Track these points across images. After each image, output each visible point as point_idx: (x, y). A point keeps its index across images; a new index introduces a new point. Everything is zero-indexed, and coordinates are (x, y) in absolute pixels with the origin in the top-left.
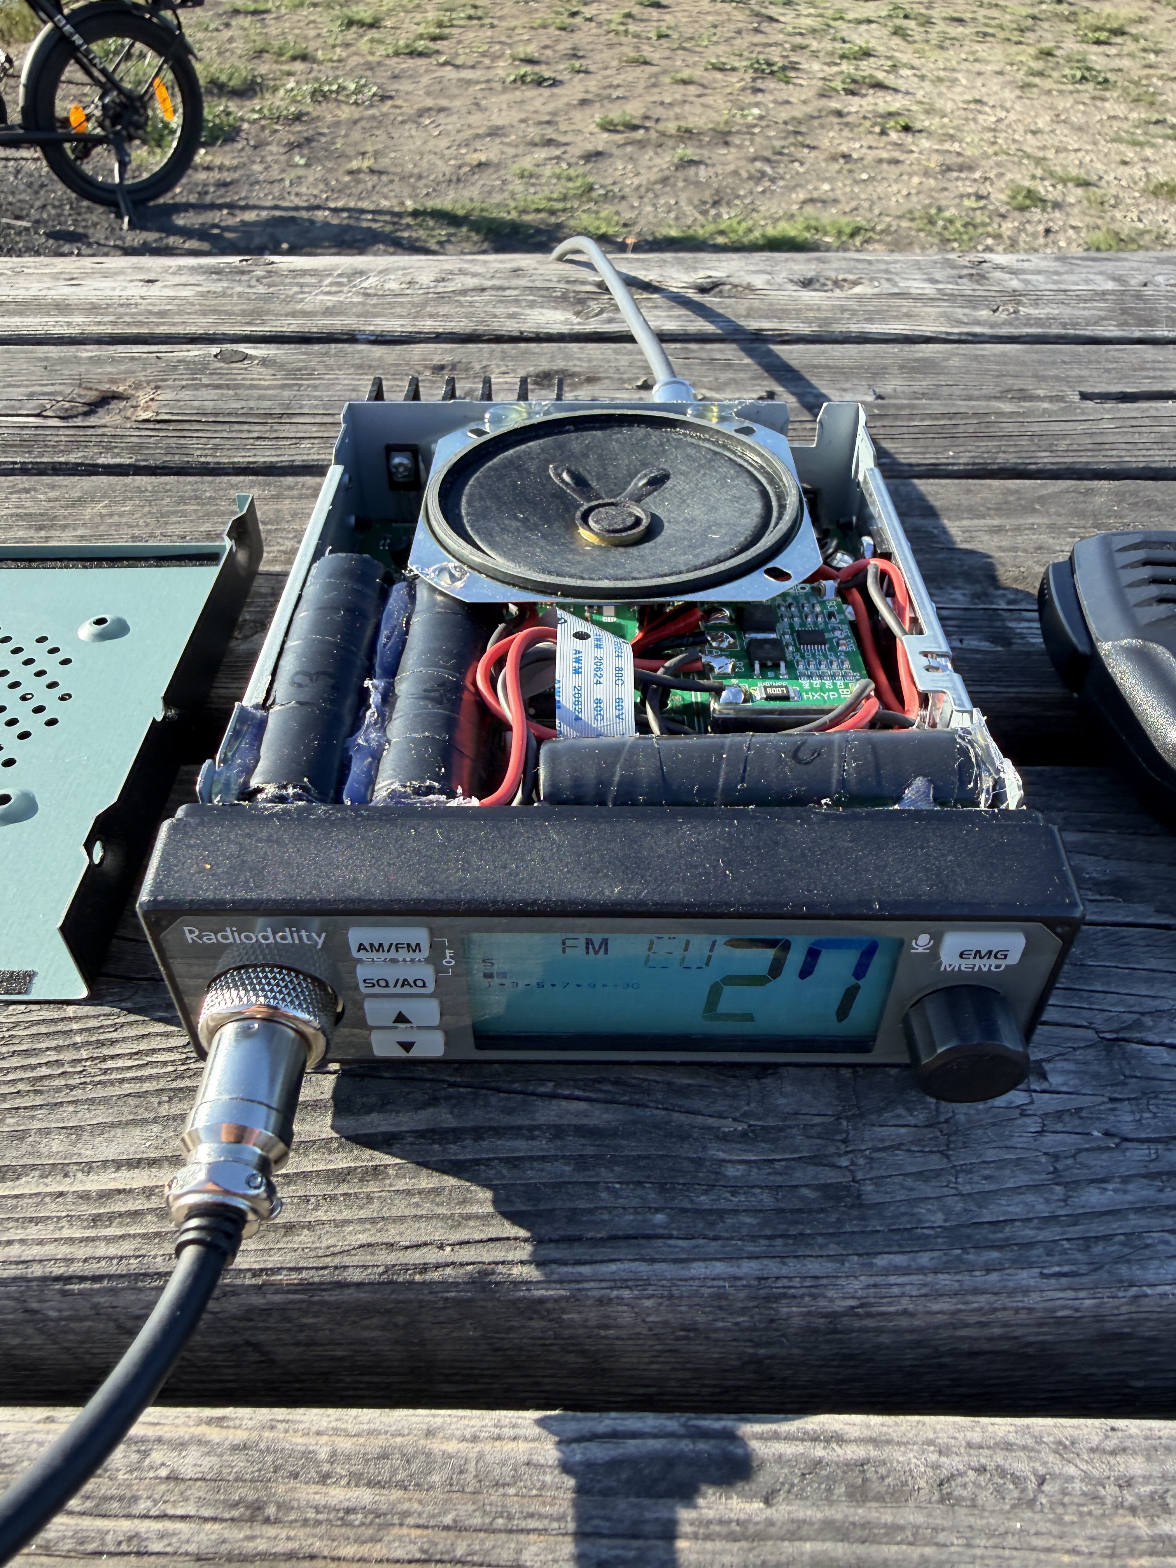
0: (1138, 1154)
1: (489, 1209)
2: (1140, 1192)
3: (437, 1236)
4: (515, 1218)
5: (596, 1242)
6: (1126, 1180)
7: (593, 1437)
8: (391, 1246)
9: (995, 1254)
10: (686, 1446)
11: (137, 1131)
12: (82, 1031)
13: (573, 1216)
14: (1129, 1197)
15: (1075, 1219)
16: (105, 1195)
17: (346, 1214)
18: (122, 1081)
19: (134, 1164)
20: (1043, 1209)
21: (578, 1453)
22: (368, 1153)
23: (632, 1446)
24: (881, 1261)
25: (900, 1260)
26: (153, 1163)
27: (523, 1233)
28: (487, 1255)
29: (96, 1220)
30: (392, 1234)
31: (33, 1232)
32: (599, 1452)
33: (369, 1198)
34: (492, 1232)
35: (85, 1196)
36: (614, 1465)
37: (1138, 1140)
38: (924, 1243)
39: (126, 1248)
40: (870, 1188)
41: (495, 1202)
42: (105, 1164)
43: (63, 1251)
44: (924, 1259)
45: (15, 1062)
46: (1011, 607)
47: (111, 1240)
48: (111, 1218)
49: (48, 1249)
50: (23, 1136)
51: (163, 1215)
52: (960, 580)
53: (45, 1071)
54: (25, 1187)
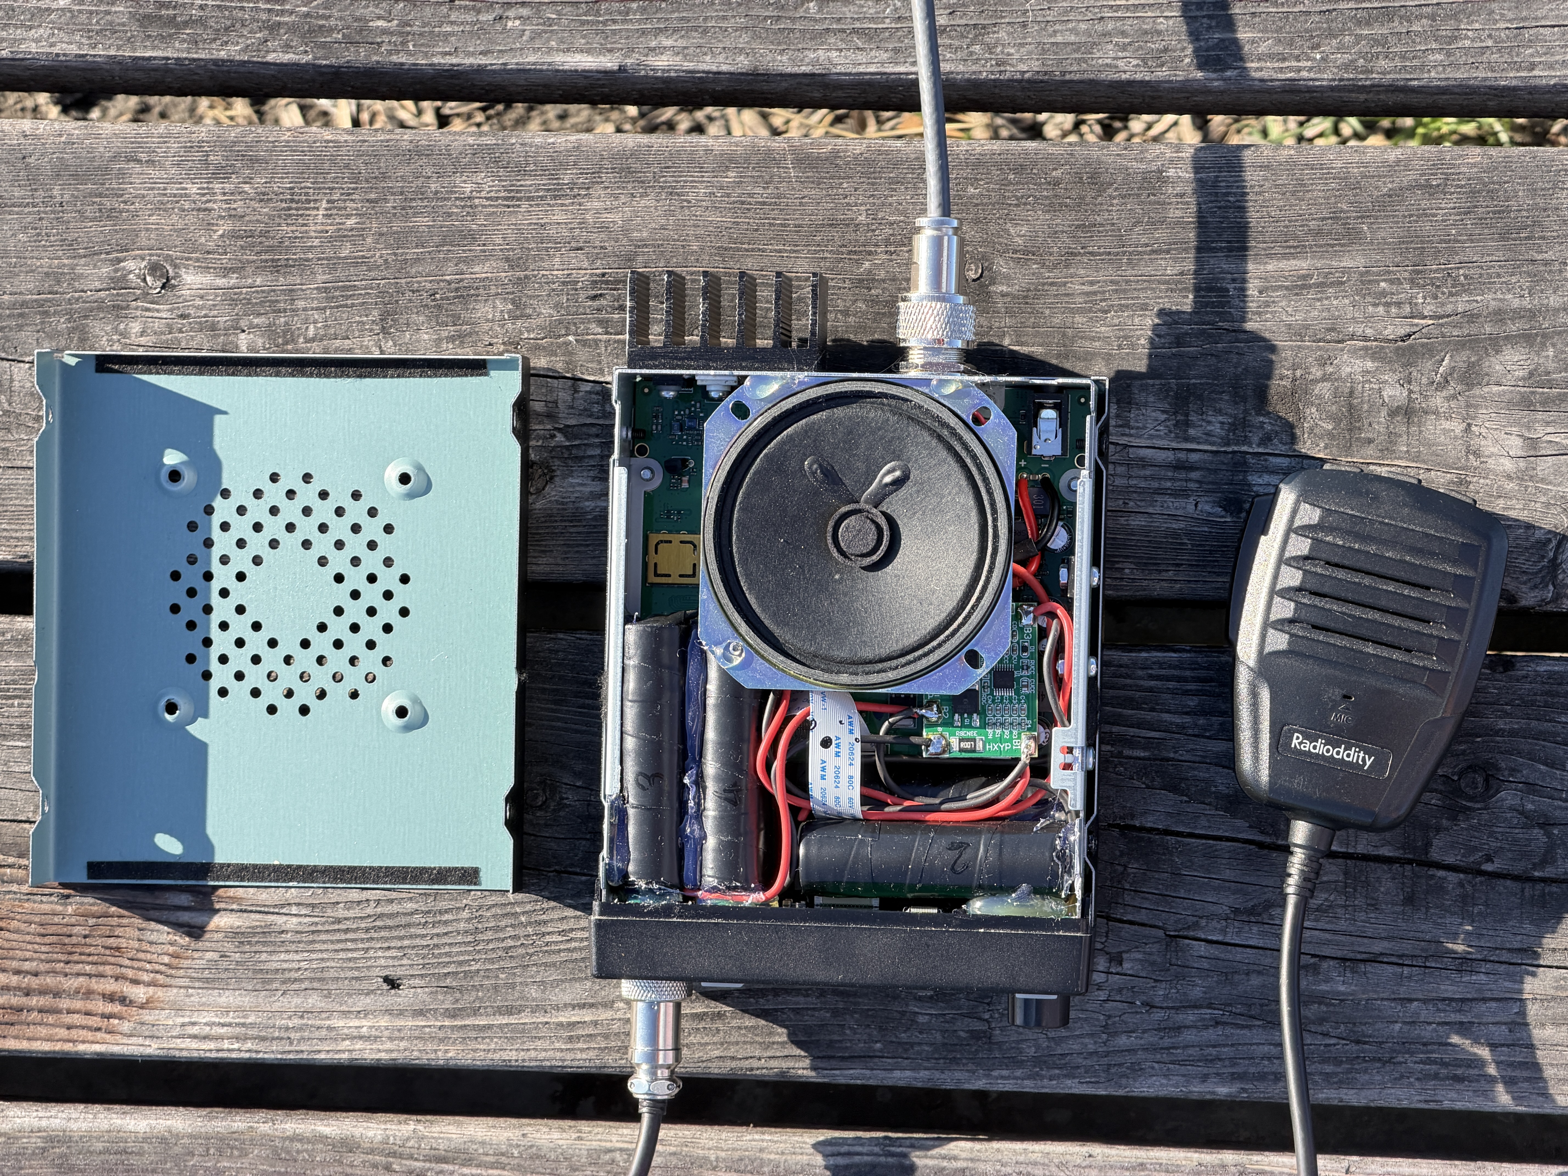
0: (1158, 1015)
1: (784, 1039)
2: (1150, 1038)
3: (756, 1053)
4: (799, 1044)
5: (843, 1059)
6: (1144, 1031)
7: (838, 1155)
8: (732, 1058)
9: (1057, 1071)
11: (577, 985)
12: (524, 913)
13: (832, 1044)
14: (1142, 1042)
15: (1107, 1054)
16: (572, 1025)
17: (706, 1039)
18: (560, 951)
19: (582, 1006)
20: (1091, 1047)
21: (831, 1162)
22: (713, 1004)
23: (857, 1159)
24: (995, 1073)
25: (1005, 1073)
26: (592, 1005)
27: (804, 1053)
28: (784, 1064)
29: (570, 1038)
30: (732, 1051)
31: (539, 1044)
32: (841, 1161)
34: (787, 1052)
35: (560, 1024)
36: (848, 1167)
37: (1161, 1008)
38: (1020, 1064)
39: (592, 1054)
40: (998, 1032)
41: (789, 1035)
42: (566, 1005)
43: (559, 1055)
44: (1019, 1073)
45: (489, 935)
46: (1260, 450)
47: (582, 1050)
48: (578, 1038)
49: (550, 1054)
50: (513, 986)
51: (606, 1037)
52: (1226, 397)
53: (510, 943)
54: (526, 1018)
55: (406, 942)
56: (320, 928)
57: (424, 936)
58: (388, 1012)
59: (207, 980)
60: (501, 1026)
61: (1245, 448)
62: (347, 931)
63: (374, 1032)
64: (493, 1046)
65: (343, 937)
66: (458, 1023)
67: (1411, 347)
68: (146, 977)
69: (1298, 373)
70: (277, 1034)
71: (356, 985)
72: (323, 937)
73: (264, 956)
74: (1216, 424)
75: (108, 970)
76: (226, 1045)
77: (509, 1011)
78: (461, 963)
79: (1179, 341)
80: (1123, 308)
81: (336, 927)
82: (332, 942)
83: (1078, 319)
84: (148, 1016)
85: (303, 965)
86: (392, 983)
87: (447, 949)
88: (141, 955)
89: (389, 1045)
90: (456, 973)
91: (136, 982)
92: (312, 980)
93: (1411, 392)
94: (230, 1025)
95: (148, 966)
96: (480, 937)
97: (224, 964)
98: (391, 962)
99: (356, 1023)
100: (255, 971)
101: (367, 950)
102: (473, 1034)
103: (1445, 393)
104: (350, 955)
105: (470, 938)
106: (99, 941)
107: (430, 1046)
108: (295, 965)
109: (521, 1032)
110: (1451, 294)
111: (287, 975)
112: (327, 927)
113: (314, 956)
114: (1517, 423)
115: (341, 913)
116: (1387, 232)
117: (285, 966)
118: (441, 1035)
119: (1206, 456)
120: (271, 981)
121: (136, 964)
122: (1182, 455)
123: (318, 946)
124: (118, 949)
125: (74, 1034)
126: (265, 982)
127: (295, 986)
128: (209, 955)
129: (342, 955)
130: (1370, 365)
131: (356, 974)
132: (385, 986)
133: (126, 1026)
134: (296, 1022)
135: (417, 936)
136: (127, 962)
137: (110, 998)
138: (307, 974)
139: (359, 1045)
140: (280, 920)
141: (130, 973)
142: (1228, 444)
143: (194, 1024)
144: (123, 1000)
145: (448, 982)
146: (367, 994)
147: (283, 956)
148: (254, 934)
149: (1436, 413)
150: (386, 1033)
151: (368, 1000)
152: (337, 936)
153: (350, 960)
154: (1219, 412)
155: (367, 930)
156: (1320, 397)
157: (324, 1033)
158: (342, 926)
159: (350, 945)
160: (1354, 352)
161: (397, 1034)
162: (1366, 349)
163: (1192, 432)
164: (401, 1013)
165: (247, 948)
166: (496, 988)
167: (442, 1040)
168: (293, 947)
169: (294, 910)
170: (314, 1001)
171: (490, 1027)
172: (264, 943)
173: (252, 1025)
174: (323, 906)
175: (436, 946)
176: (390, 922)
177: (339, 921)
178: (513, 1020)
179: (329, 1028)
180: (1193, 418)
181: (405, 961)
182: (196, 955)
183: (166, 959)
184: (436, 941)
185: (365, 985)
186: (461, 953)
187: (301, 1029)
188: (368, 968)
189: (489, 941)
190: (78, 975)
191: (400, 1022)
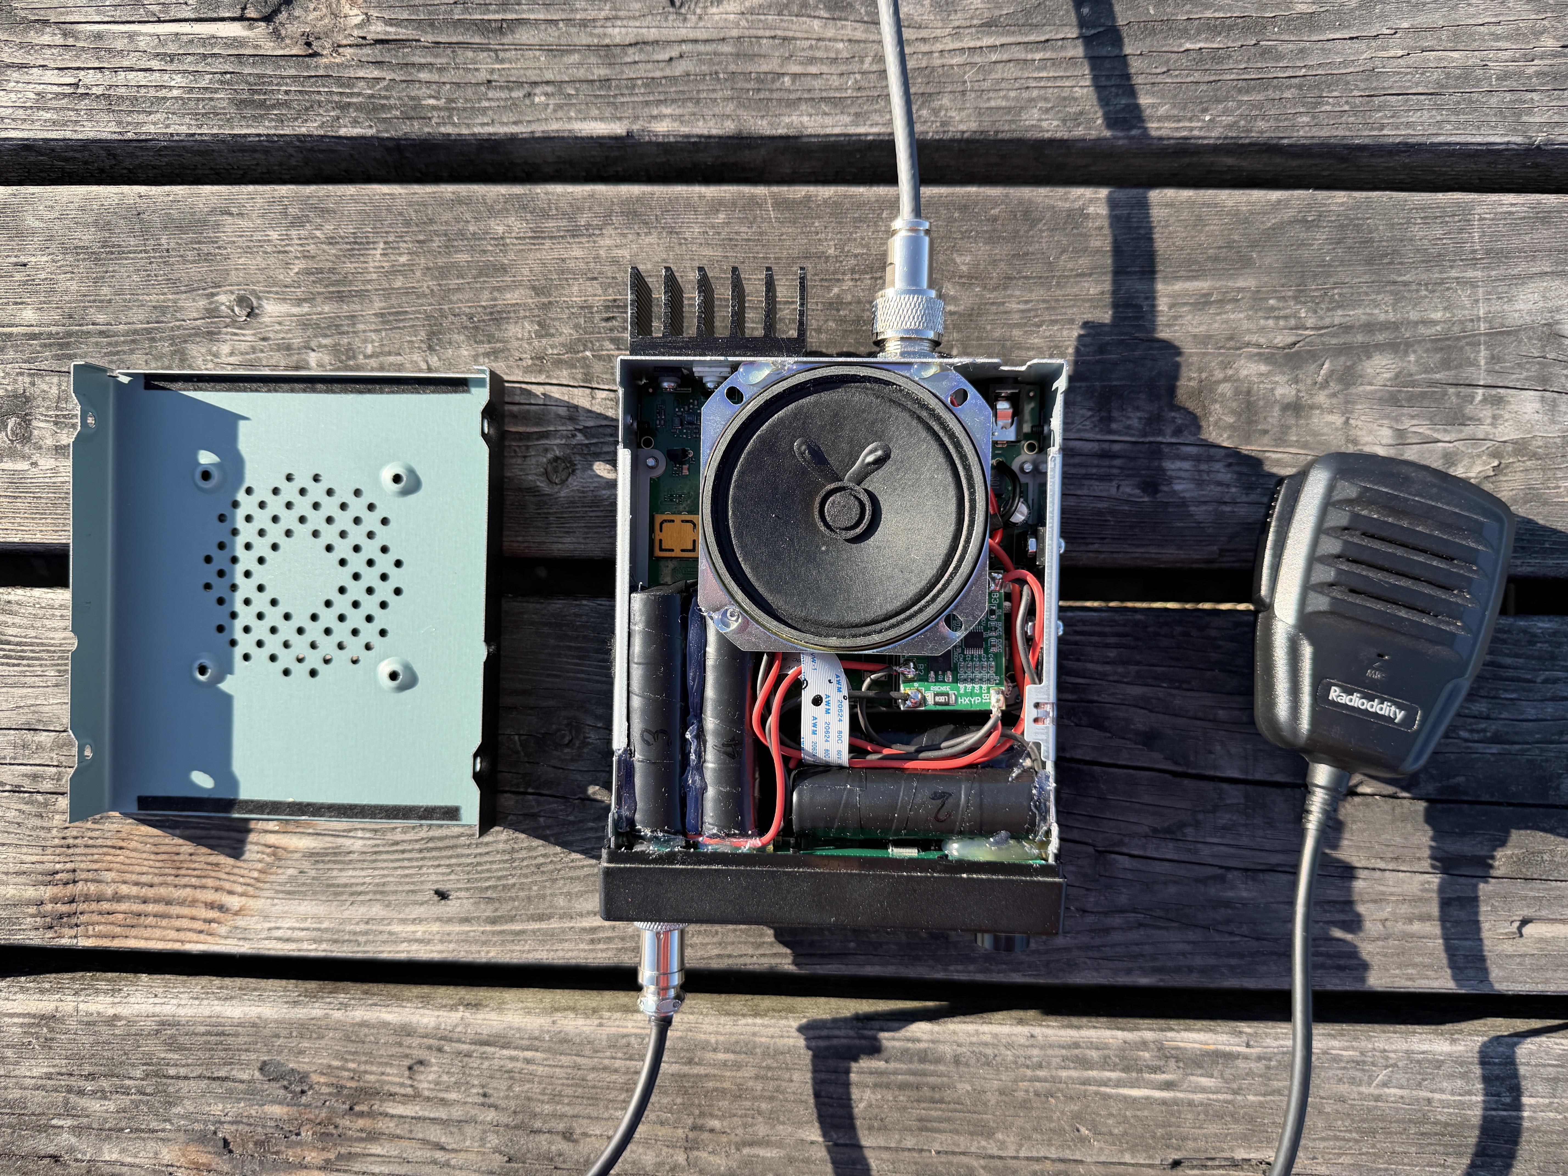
0: (1090, 919)
1: (772, 939)
2: (1083, 939)
3: (750, 952)
4: (786, 944)
5: (823, 956)
6: (1079, 932)
7: (820, 1037)
8: (730, 956)
9: (1004, 966)
10: (857, 1042)
13: (812, 944)
14: (1077, 941)
15: (1047, 952)
17: (707, 940)
21: (813, 1044)
23: (835, 1042)
24: (952, 967)
25: (960, 966)
27: (789, 951)
28: (774, 961)
29: (592, 941)
30: (729, 950)
31: (566, 945)
32: (822, 1043)
33: (717, 933)
34: (774, 951)
35: (584, 930)
36: (827, 1048)
37: (1092, 913)
38: (973, 960)
39: (610, 954)
41: (776, 936)
43: (582, 954)
45: (523, 854)
46: (1173, 440)
47: (602, 951)
48: (599, 940)
49: (575, 954)
50: (544, 897)
51: (623, 939)
52: (1143, 396)
53: (541, 860)
54: (554, 924)
55: (453, 861)
56: (381, 849)
57: (468, 855)
58: (439, 919)
59: (289, 893)
60: (534, 932)
61: (1160, 439)
62: (403, 852)
63: (427, 936)
64: (527, 947)
65: (401, 856)
66: (498, 928)
67: (1297, 353)
68: (239, 889)
69: (1204, 375)
70: (347, 937)
71: (413, 897)
72: (384, 857)
73: (335, 873)
74: (1135, 419)
75: (210, 882)
76: (305, 946)
77: (541, 918)
78: (499, 878)
79: (1102, 349)
80: (1054, 322)
81: (395, 848)
82: (392, 861)
83: (1016, 333)
84: (241, 922)
85: (368, 880)
86: (442, 895)
87: (488, 866)
88: (236, 871)
89: (439, 947)
90: (495, 887)
91: (231, 892)
92: (375, 893)
93: (1299, 391)
94: (307, 929)
95: (241, 880)
96: (515, 855)
97: (302, 879)
98: (441, 878)
99: (411, 928)
100: (329, 886)
101: (420, 868)
102: (510, 938)
103: (1326, 392)
104: (407, 872)
105: (507, 857)
106: (202, 859)
107: (474, 948)
108: (360, 880)
109: (550, 936)
110: (1329, 310)
111: (354, 889)
112: (387, 849)
113: (376, 872)
114: (1387, 417)
115: (399, 837)
116: (1271, 259)
117: (353, 881)
118: (484, 938)
119: (1127, 447)
120: (341, 893)
121: (232, 878)
122: (1106, 446)
123: (380, 865)
124: (217, 865)
125: (182, 935)
126: (336, 894)
127: (361, 898)
128: (291, 872)
129: (400, 872)
130: (1263, 368)
131: (412, 887)
132: (436, 898)
133: (223, 930)
134: (362, 927)
135: (463, 856)
136: (225, 876)
137: (211, 906)
138: (371, 888)
139: (415, 947)
140: (347, 842)
141: (227, 886)
142: (1145, 436)
143: (279, 928)
144: (221, 908)
145: (489, 894)
146: (422, 904)
147: (350, 873)
148: (327, 855)
149: (1319, 407)
150: (438, 937)
151: (422, 909)
152: (396, 856)
153: (407, 876)
154: (1137, 408)
155: (421, 851)
156: (1223, 395)
157: (385, 937)
158: (399, 848)
159: (406, 863)
160: (1250, 357)
161: (446, 938)
162: (1259, 354)
163: (1114, 426)
164: (449, 920)
165: (321, 866)
166: (529, 898)
167: (484, 943)
168: (359, 865)
169: (360, 834)
170: (377, 910)
171: (523, 932)
172: (335, 862)
173: (326, 930)
174: (384, 831)
175: (479, 864)
176: (440, 844)
177: (397, 843)
178: (544, 925)
179: (390, 933)
180: (1115, 414)
181: (452, 877)
182: (280, 871)
183: (256, 874)
184: (478, 859)
185: (419, 897)
186: (500, 870)
187: (366, 933)
188: (422, 882)
189: (523, 859)
190: (185, 886)
191: (448, 928)
